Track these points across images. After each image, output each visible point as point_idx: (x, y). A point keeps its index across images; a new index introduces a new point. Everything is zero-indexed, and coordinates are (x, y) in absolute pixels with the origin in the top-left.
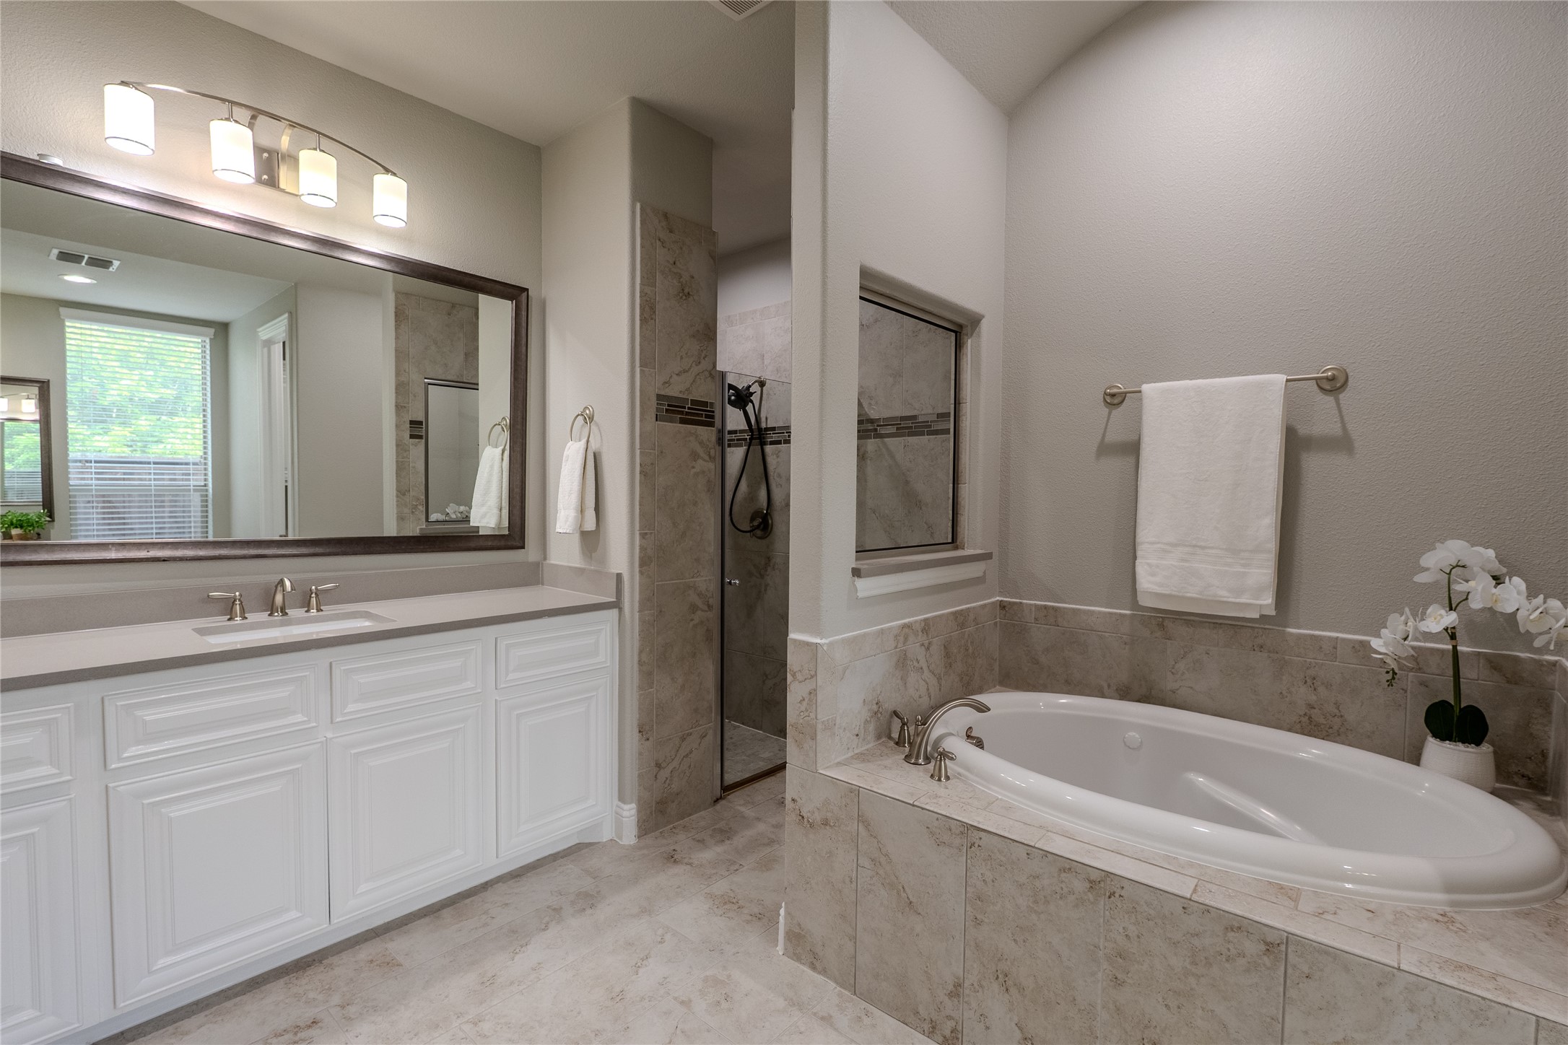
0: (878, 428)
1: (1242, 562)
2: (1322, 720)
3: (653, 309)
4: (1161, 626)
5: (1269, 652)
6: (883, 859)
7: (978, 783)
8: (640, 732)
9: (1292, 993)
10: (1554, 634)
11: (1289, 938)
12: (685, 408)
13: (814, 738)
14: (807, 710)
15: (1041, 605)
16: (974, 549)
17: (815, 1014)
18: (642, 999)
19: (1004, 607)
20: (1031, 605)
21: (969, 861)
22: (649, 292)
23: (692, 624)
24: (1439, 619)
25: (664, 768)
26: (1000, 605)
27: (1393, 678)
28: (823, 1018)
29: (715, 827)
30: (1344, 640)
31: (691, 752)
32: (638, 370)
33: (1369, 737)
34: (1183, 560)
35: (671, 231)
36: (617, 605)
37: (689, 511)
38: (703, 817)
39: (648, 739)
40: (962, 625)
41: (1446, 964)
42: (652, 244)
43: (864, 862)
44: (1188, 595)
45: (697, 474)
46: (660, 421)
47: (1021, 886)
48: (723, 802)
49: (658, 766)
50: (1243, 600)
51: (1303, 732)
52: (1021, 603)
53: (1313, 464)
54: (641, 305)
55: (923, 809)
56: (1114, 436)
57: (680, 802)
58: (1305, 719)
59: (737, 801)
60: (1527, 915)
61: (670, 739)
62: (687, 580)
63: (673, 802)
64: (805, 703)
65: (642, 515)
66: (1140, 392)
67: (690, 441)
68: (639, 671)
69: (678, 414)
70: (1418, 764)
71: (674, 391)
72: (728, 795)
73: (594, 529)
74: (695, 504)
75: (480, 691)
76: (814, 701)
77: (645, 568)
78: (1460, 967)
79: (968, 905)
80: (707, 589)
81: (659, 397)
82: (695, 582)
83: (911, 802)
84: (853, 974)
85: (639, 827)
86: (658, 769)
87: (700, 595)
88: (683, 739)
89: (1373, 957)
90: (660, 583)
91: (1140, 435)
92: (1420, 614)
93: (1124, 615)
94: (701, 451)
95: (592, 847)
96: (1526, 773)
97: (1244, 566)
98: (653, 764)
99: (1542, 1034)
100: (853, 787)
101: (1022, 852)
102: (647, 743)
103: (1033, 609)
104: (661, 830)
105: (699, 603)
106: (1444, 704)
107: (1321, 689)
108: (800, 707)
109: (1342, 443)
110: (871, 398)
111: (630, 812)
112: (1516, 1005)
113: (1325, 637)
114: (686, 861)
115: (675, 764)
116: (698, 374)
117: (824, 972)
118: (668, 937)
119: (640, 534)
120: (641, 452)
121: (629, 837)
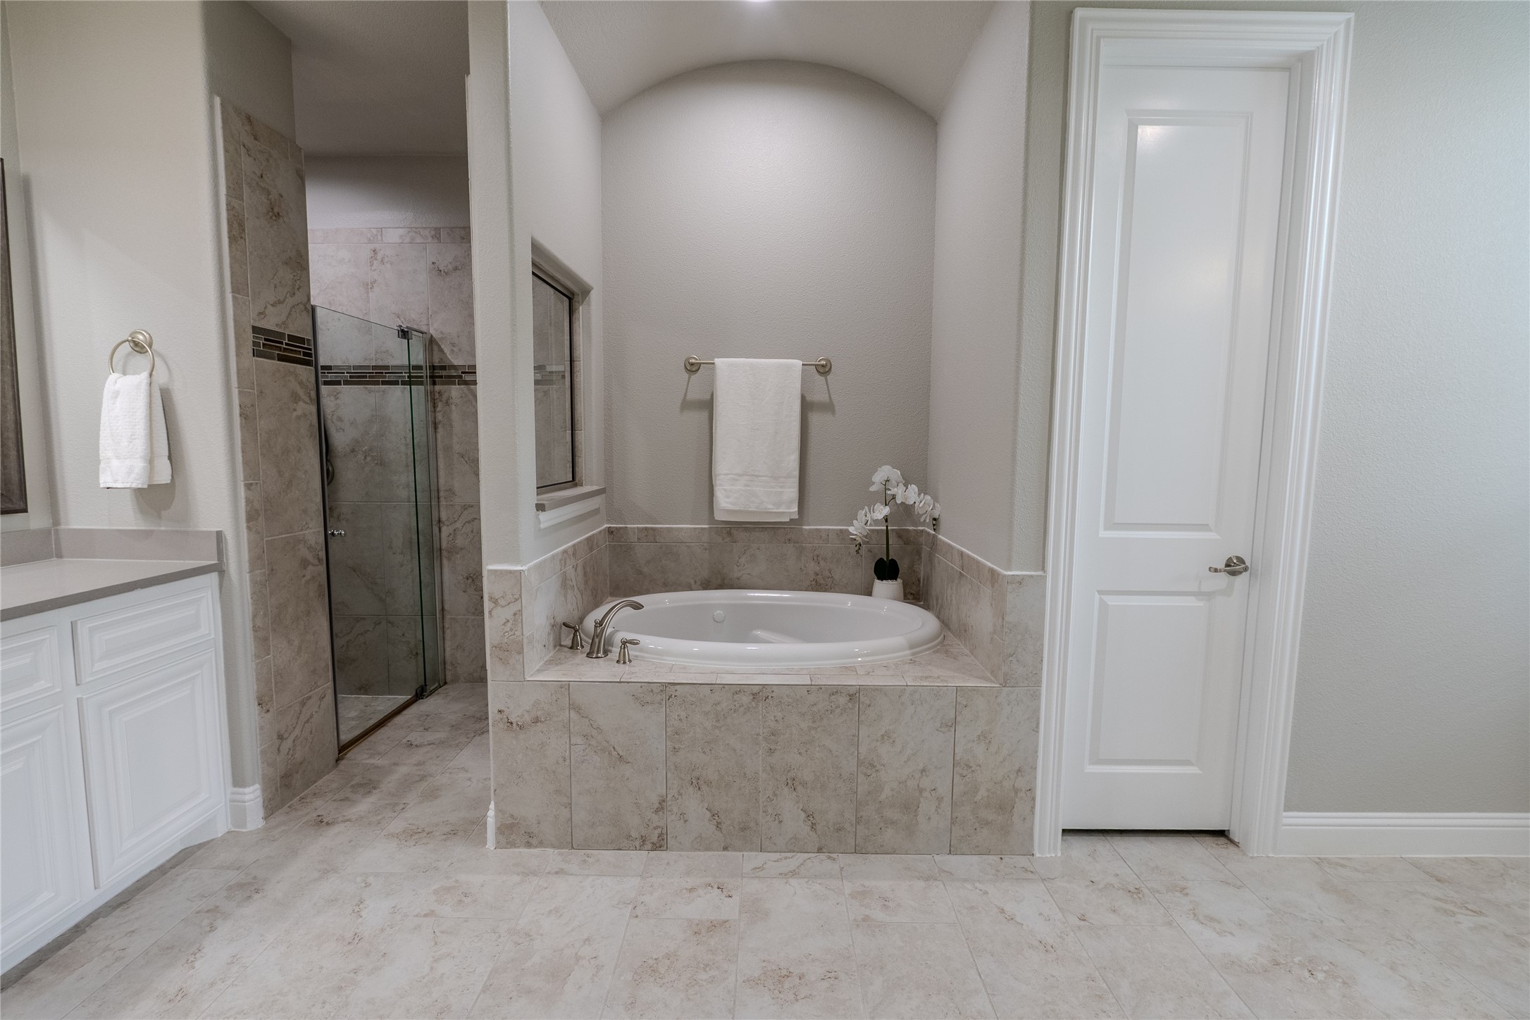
0: (463, 375)
1: (781, 484)
2: (822, 582)
3: (241, 225)
4: (729, 534)
5: (794, 543)
6: (594, 732)
7: (654, 658)
8: (259, 704)
9: (862, 718)
10: (928, 514)
11: (860, 689)
12: (282, 343)
13: (521, 652)
14: (511, 630)
15: (643, 528)
16: (592, 485)
17: (549, 873)
18: (382, 930)
19: (612, 532)
20: (634, 528)
21: (668, 710)
22: (236, 206)
23: (303, 580)
24: (882, 511)
25: (286, 739)
26: (609, 531)
27: (859, 549)
28: (557, 873)
29: (352, 783)
30: (833, 530)
31: (312, 716)
32: (229, 296)
33: (845, 587)
34: (746, 485)
35: (256, 139)
36: (219, 568)
37: (293, 457)
38: (331, 780)
39: (268, 711)
40: (591, 549)
41: (922, 678)
42: (236, 149)
43: (577, 739)
44: (751, 509)
45: (298, 418)
46: (257, 356)
47: (707, 714)
48: (343, 762)
49: (281, 737)
50: (781, 510)
51: (813, 590)
52: (626, 527)
53: (815, 419)
54: (228, 219)
55: (628, 682)
56: (694, 395)
57: (304, 771)
58: (814, 583)
59: (359, 755)
60: (937, 651)
61: (290, 707)
62: (296, 534)
63: (297, 772)
64: (509, 625)
65: (246, 463)
66: (714, 363)
67: (289, 381)
68: (254, 637)
69: (276, 350)
70: (871, 596)
71: (270, 324)
72: (345, 754)
73: (169, 482)
74: (299, 450)
75: (58, 690)
76: (520, 620)
77: (251, 523)
78: (926, 677)
79: (668, 742)
80: (316, 542)
81: (256, 330)
82: (304, 534)
83: (619, 680)
84: (569, 833)
85: (265, 807)
86: (280, 741)
87: (310, 548)
88: (303, 704)
89: (896, 684)
90: (269, 538)
91: (712, 395)
92: (872, 510)
93: (705, 529)
94: (301, 392)
95: (207, 847)
96: (913, 592)
97: (781, 487)
98: (275, 737)
99: (958, 693)
100: (563, 683)
101: (707, 690)
102: (268, 715)
103: (636, 531)
104: (288, 805)
105: (310, 557)
106: (881, 560)
107: (822, 563)
108: (503, 629)
109: (828, 407)
110: (453, 345)
111: (253, 795)
112: (950, 685)
113: (823, 529)
114: (340, 819)
115: (297, 732)
116: (293, 307)
117: (541, 844)
118: (371, 879)
119: (245, 485)
120: (239, 391)
121: (255, 820)
